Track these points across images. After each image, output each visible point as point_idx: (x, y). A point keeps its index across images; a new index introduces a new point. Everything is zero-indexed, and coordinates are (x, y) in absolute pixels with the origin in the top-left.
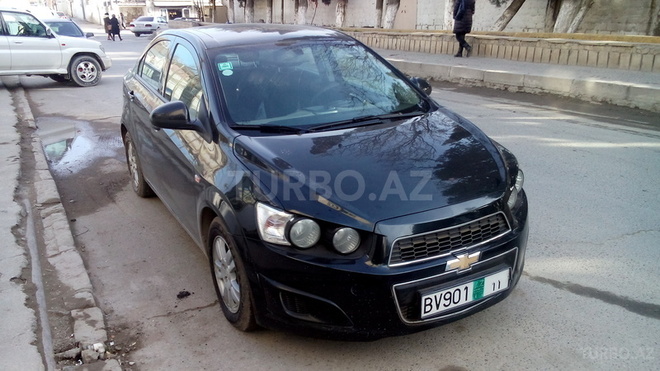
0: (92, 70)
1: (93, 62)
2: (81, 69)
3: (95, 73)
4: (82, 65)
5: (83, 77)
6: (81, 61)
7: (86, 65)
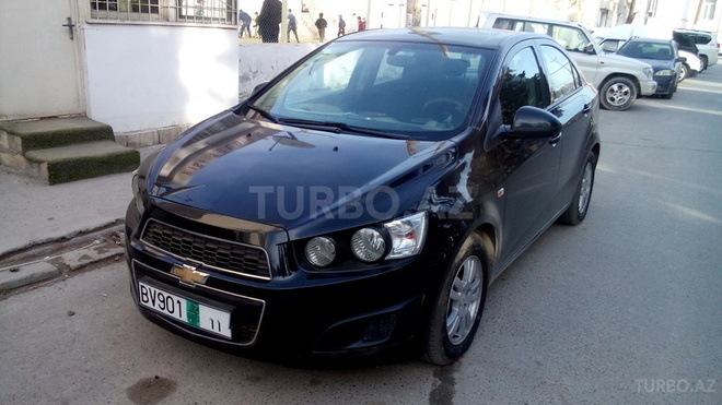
0: (626, 93)
1: (628, 85)
2: (612, 91)
3: (627, 98)
4: (615, 87)
5: (612, 99)
6: (615, 82)
7: (620, 87)
